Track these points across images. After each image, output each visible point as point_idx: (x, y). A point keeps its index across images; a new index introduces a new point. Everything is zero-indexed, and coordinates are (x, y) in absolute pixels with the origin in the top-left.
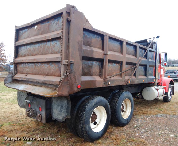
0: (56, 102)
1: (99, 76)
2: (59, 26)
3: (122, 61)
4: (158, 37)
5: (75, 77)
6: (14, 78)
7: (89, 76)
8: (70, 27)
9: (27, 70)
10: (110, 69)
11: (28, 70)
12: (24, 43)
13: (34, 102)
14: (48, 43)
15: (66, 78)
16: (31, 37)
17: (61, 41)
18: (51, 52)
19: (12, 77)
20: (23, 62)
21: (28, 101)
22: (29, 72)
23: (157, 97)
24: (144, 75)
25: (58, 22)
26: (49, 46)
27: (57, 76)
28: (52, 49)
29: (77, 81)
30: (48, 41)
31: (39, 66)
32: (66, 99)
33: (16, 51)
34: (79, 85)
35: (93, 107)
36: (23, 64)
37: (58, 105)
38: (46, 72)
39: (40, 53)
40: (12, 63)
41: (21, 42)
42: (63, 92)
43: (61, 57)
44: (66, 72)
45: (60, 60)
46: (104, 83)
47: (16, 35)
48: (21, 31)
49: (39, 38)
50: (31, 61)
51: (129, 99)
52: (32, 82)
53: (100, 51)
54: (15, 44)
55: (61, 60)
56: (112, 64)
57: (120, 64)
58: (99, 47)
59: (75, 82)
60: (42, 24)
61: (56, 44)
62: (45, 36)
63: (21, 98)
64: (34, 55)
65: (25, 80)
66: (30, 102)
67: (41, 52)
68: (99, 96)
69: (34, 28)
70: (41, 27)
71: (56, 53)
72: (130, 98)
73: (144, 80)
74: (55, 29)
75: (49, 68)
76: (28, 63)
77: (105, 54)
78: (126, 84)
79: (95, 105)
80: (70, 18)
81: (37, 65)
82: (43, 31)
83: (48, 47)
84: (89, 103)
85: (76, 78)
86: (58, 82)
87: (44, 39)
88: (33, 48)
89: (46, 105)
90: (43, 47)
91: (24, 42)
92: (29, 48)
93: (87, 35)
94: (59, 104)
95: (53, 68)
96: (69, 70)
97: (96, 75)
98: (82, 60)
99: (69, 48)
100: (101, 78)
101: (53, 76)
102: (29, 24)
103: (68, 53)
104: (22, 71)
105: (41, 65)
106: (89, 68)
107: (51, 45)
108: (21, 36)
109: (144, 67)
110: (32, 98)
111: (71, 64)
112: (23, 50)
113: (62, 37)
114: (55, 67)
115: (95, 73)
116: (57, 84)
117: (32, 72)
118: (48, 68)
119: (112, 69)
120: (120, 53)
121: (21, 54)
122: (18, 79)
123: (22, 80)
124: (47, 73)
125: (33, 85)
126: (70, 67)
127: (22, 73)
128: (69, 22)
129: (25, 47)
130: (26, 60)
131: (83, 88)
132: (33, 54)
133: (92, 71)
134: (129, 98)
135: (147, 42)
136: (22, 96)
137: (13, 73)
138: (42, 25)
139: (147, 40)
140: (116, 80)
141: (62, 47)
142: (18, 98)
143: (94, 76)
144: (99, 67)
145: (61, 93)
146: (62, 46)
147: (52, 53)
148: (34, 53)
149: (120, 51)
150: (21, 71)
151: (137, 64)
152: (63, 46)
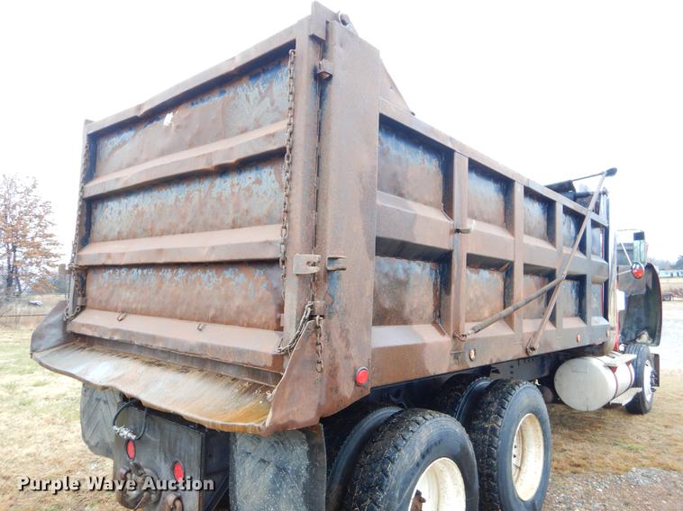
0: (253, 448)
1: (434, 323)
2: (272, 104)
3: (511, 259)
4: (611, 172)
5: (344, 332)
6: (69, 329)
7: (397, 324)
8: (326, 106)
9: (126, 296)
10: (472, 296)
11: (128, 294)
12: (119, 186)
13: (153, 439)
14: (218, 182)
15: (310, 341)
16: (147, 160)
17: (287, 166)
18: (234, 222)
19: (65, 323)
20: (109, 262)
21: (126, 433)
22: (134, 306)
23: (614, 397)
24: (576, 316)
25: (270, 88)
26: (227, 193)
27: (263, 328)
28: (237, 205)
29: (353, 352)
30: (223, 170)
31: (176, 278)
32: (304, 437)
33: (85, 219)
34: (361, 368)
35: (418, 465)
36: (111, 271)
37: (264, 461)
38: (208, 307)
39: (181, 226)
40: (67, 268)
41: (107, 181)
42: (295, 409)
43: (285, 243)
44: (309, 309)
45: (280, 256)
46: (456, 356)
47: (85, 155)
48: (106, 142)
49: (182, 162)
50: (143, 260)
51: (537, 416)
52: (142, 348)
53: (438, 216)
54: (82, 190)
55: (285, 253)
56: (478, 273)
57: (503, 271)
58: (432, 200)
59: (346, 358)
60: (197, 103)
61: (258, 182)
62: (206, 152)
63: (95, 409)
64: (157, 235)
65: (116, 338)
66: (134, 437)
67: (188, 219)
68: (434, 413)
69: (158, 122)
70: (188, 118)
71: (258, 222)
72: (539, 410)
73: (579, 336)
74: (255, 120)
75: (223, 289)
76: (130, 266)
77: (458, 231)
78: (527, 352)
79: (423, 456)
80: (326, 66)
81: (168, 274)
82: (199, 133)
83: (219, 199)
84: (399, 451)
85: (351, 337)
86: (265, 354)
87: (201, 166)
88: (155, 205)
89: (206, 454)
90: (196, 200)
91: (118, 179)
92: (137, 206)
93: (391, 148)
94: (266, 459)
95: (243, 292)
96: (323, 302)
97: (422, 321)
98: (375, 257)
99: (320, 201)
100: (443, 334)
101: (243, 326)
102: (139, 107)
103: (317, 221)
104: (107, 301)
105: (187, 276)
106: (398, 291)
107: (236, 189)
108: (106, 160)
109: (576, 283)
110: (144, 420)
111: (329, 271)
112: (111, 216)
113: (291, 149)
114: (251, 285)
115: (421, 312)
116: (262, 365)
117: (144, 306)
118: (218, 288)
119: (478, 293)
120: (502, 226)
121: (104, 232)
122: (89, 333)
123: (106, 337)
124: (211, 313)
125: (150, 363)
126: (326, 287)
127: (104, 308)
128: (322, 80)
129: (120, 202)
130: (123, 254)
131: (376, 383)
132: (151, 230)
133: (407, 305)
134: (536, 413)
135: (574, 190)
136: (102, 402)
137: (70, 305)
138: (193, 108)
139: (574, 183)
140: (496, 338)
141: (287, 196)
142: (83, 412)
143: (418, 323)
144: (435, 285)
145: (288, 415)
146: (290, 189)
147: (239, 222)
148: (159, 226)
149: (501, 219)
150: (100, 301)
151: (557, 273)
152: (293, 191)
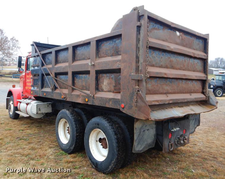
22: (170, 91)
30: (190, 57)
31: (183, 83)
60: (186, 35)
69: (174, 32)
71: (198, 71)
81: (180, 81)
92: (170, 58)
104: (158, 91)
105: (186, 82)
107: (195, 63)
123: (166, 103)
150: (154, 91)
